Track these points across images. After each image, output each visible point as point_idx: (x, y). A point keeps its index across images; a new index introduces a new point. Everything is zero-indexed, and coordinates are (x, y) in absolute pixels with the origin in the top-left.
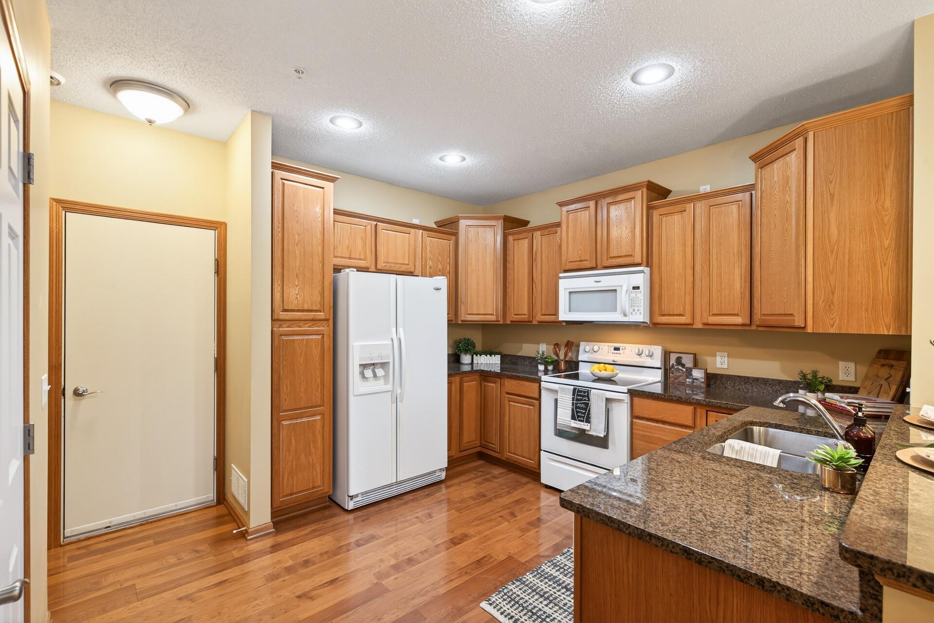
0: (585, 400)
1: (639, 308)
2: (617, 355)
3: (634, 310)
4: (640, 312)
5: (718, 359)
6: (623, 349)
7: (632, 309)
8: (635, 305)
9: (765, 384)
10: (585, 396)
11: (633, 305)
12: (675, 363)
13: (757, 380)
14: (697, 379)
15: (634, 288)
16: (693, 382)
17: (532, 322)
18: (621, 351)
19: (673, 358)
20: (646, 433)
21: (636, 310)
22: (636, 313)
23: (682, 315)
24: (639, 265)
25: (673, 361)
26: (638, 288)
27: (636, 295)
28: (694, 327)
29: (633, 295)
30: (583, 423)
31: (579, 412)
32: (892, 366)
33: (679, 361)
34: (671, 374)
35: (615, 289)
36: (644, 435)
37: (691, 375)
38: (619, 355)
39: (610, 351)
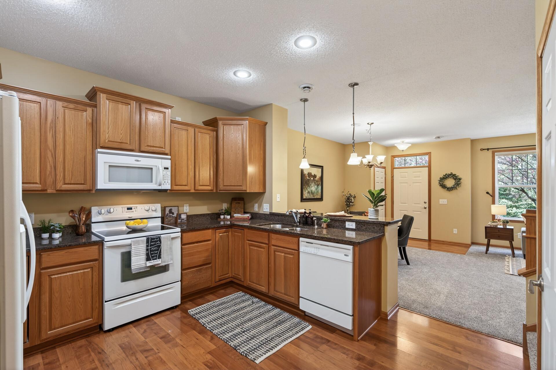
0: (158, 244)
1: (168, 181)
2: (131, 213)
3: (165, 182)
4: (168, 183)
5: (185, 208)
6: (134, 208)
7: (164, 181)
8: (166, 179)
9: (204, 217)
10: (157, 241)
11: (164, 179)
12: (168, 213)
13: (201, 215)
14: (183, 219)
15: (165, 168)
16: (181, 221)
17: (46, 190)
18: (133, 210)
19: (167, 210)
20: (189, 252)
21: (166, 182)
22: (166, 184)
23: (186, 185)
24: (167, 154)
25: (167, 212)
26: (167, 168)
27: (166, 172)
28: (191, 192)
29: (165, 172)
30: (156, 260)
31: (153, 254)
32: (239, 203)
33: (171, 212)
34: (166, 220)
35: (152, 167)
36: (189, 253)
37: (180, 217)
38: (132, 213)
39: (124, 211)
